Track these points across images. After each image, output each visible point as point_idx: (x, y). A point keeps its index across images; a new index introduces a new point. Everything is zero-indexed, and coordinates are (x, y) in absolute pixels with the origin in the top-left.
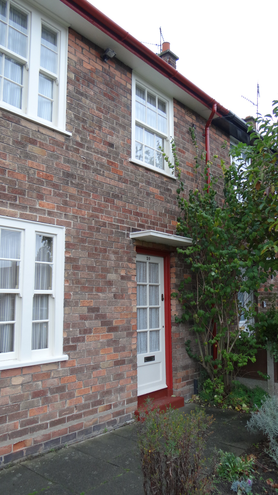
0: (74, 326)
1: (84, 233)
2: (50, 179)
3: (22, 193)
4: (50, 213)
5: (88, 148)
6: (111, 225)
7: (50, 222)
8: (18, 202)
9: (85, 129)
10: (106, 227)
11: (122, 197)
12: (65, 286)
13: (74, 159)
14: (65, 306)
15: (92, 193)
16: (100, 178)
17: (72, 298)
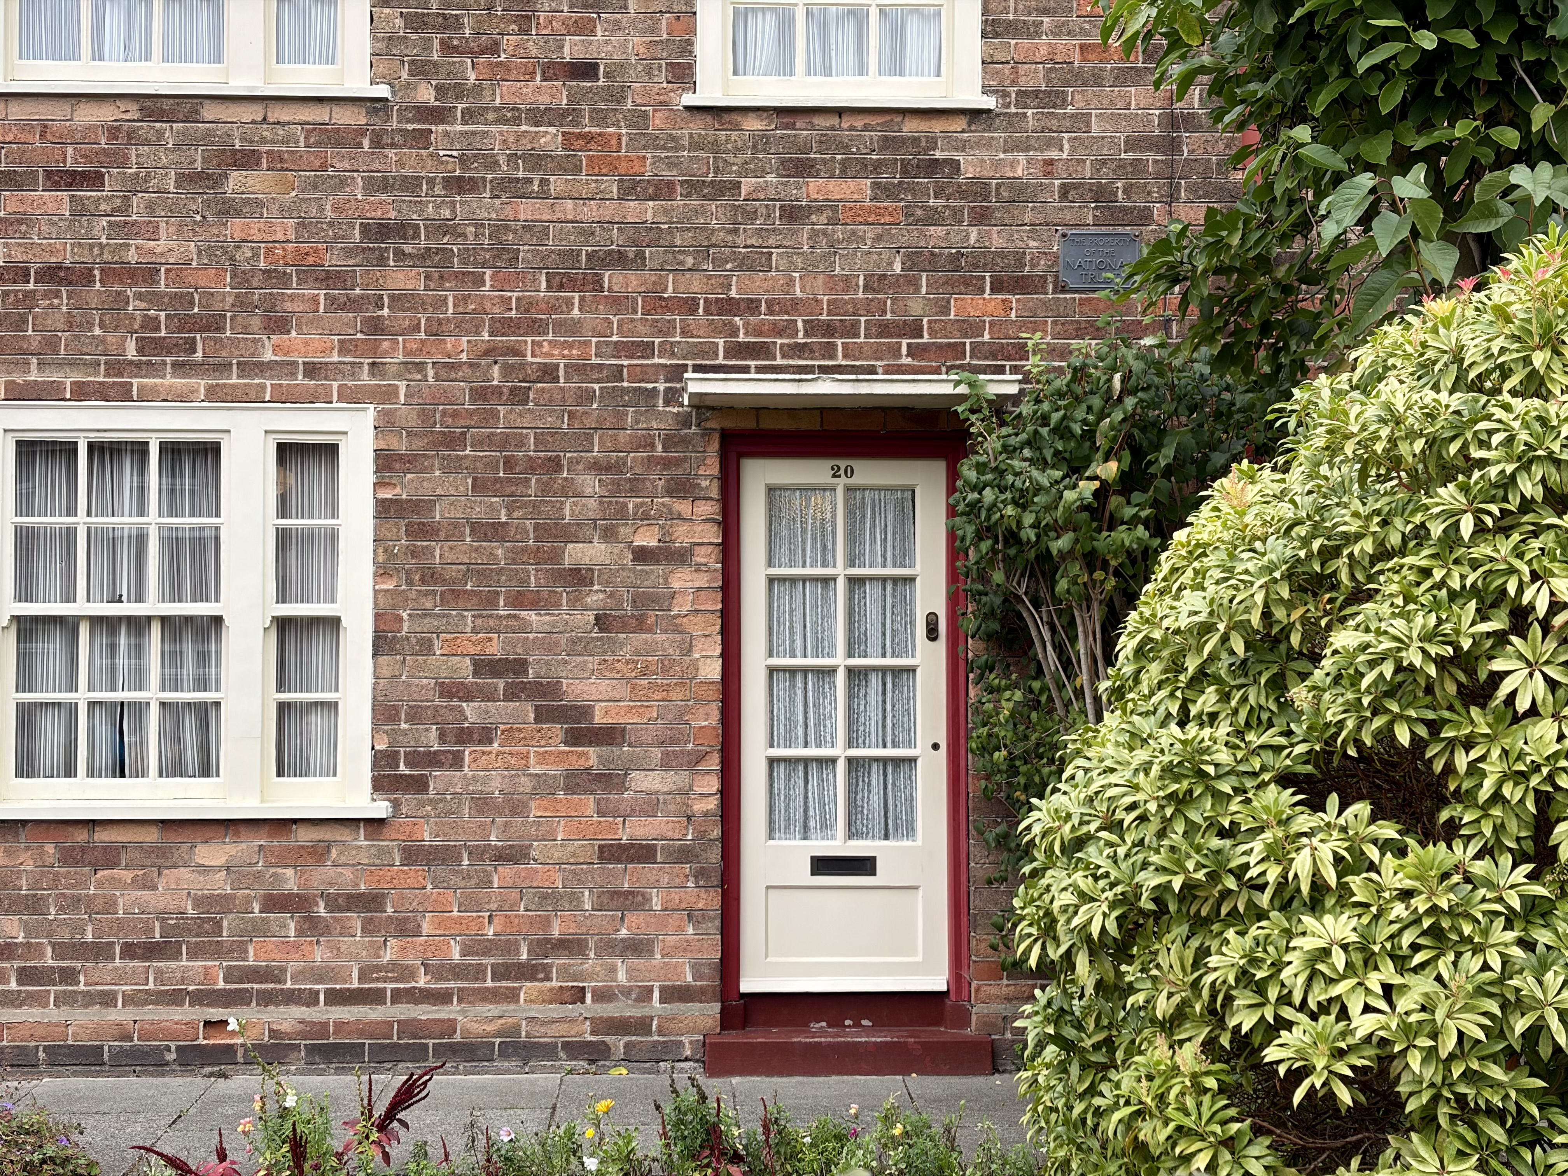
0: (415, 715)
1: (456, 415)
2: (310, 260)
3: (214, 324)
4: (311, 370)
5: (469, 116)
6: (579, 370)
7: (312, 398)
8: (199, 355)
9: (456, 49)
10: (556, 379)
11: (641, 255)
12: (376, 592)
13: (407, 172)
14: (377, 652)
15: (489, 272)
16: (526, 210)
17: (406, 626)
